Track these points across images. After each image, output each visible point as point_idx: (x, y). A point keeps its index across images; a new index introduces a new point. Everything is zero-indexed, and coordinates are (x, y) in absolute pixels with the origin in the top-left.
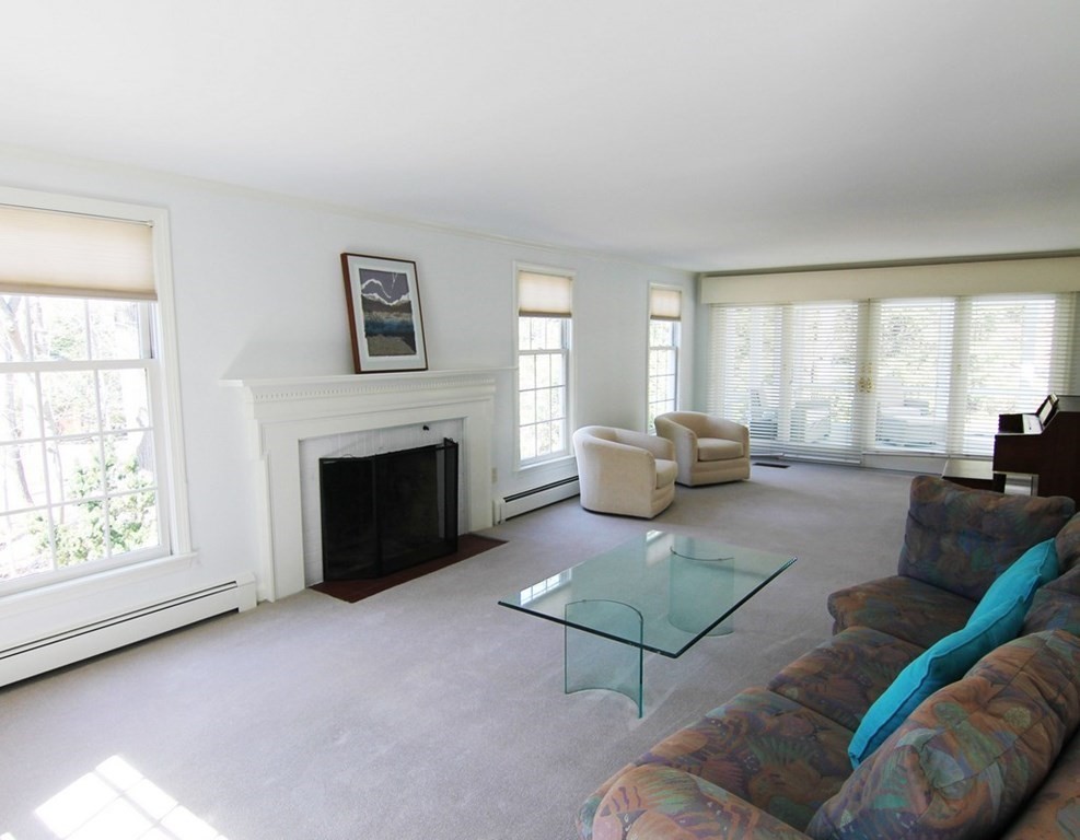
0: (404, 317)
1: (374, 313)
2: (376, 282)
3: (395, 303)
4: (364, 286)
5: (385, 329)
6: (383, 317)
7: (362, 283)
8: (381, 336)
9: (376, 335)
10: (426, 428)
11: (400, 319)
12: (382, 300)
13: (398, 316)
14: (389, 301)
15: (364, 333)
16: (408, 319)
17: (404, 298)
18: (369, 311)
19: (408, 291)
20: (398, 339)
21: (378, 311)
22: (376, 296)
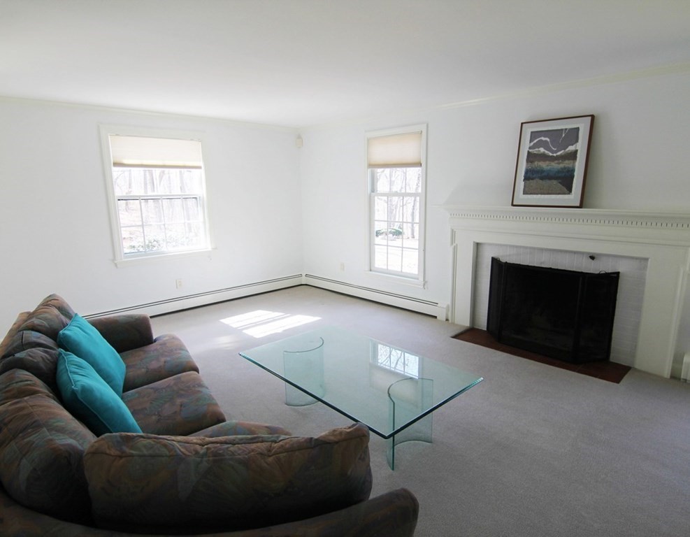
0: (567, 164)
1: (536, 163)
2: (543, 139)
3: (559, 153)
4: (532, 144)
5: (543, 174)
6: (544, 165)
7: (530, 142)
8: (538, 180)
9: (532, 179)
10: (592, 258)
11: (562, 166)
12: (546, 152)
13: (559, 163)
14: (553, 152)
15: (523, 178)
16: (571, 166)
17: (571, 148)
18: (532, 162)
19: (577, 141)
20: (555, 182)
21: (539, 161)
22: (542, 150)
